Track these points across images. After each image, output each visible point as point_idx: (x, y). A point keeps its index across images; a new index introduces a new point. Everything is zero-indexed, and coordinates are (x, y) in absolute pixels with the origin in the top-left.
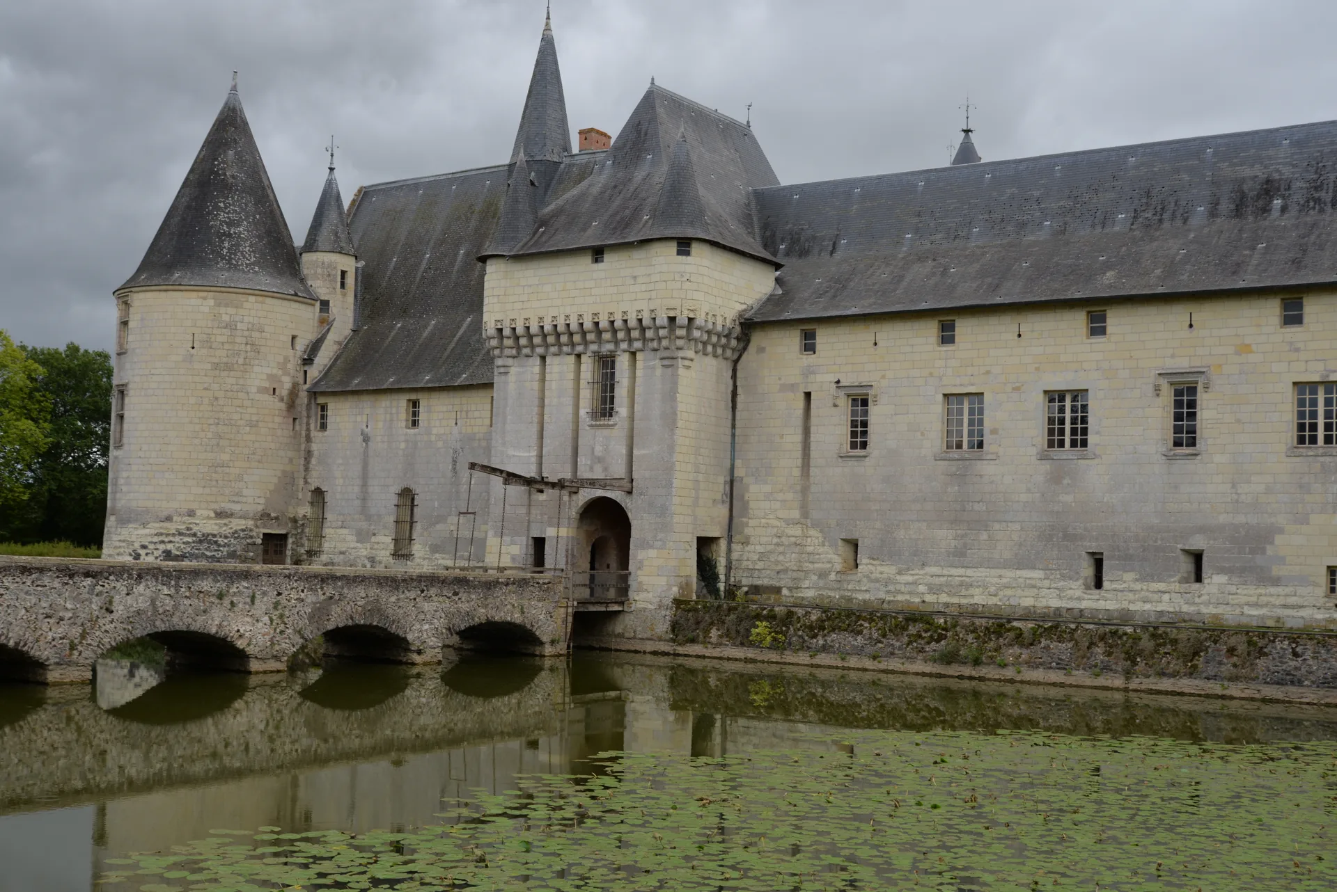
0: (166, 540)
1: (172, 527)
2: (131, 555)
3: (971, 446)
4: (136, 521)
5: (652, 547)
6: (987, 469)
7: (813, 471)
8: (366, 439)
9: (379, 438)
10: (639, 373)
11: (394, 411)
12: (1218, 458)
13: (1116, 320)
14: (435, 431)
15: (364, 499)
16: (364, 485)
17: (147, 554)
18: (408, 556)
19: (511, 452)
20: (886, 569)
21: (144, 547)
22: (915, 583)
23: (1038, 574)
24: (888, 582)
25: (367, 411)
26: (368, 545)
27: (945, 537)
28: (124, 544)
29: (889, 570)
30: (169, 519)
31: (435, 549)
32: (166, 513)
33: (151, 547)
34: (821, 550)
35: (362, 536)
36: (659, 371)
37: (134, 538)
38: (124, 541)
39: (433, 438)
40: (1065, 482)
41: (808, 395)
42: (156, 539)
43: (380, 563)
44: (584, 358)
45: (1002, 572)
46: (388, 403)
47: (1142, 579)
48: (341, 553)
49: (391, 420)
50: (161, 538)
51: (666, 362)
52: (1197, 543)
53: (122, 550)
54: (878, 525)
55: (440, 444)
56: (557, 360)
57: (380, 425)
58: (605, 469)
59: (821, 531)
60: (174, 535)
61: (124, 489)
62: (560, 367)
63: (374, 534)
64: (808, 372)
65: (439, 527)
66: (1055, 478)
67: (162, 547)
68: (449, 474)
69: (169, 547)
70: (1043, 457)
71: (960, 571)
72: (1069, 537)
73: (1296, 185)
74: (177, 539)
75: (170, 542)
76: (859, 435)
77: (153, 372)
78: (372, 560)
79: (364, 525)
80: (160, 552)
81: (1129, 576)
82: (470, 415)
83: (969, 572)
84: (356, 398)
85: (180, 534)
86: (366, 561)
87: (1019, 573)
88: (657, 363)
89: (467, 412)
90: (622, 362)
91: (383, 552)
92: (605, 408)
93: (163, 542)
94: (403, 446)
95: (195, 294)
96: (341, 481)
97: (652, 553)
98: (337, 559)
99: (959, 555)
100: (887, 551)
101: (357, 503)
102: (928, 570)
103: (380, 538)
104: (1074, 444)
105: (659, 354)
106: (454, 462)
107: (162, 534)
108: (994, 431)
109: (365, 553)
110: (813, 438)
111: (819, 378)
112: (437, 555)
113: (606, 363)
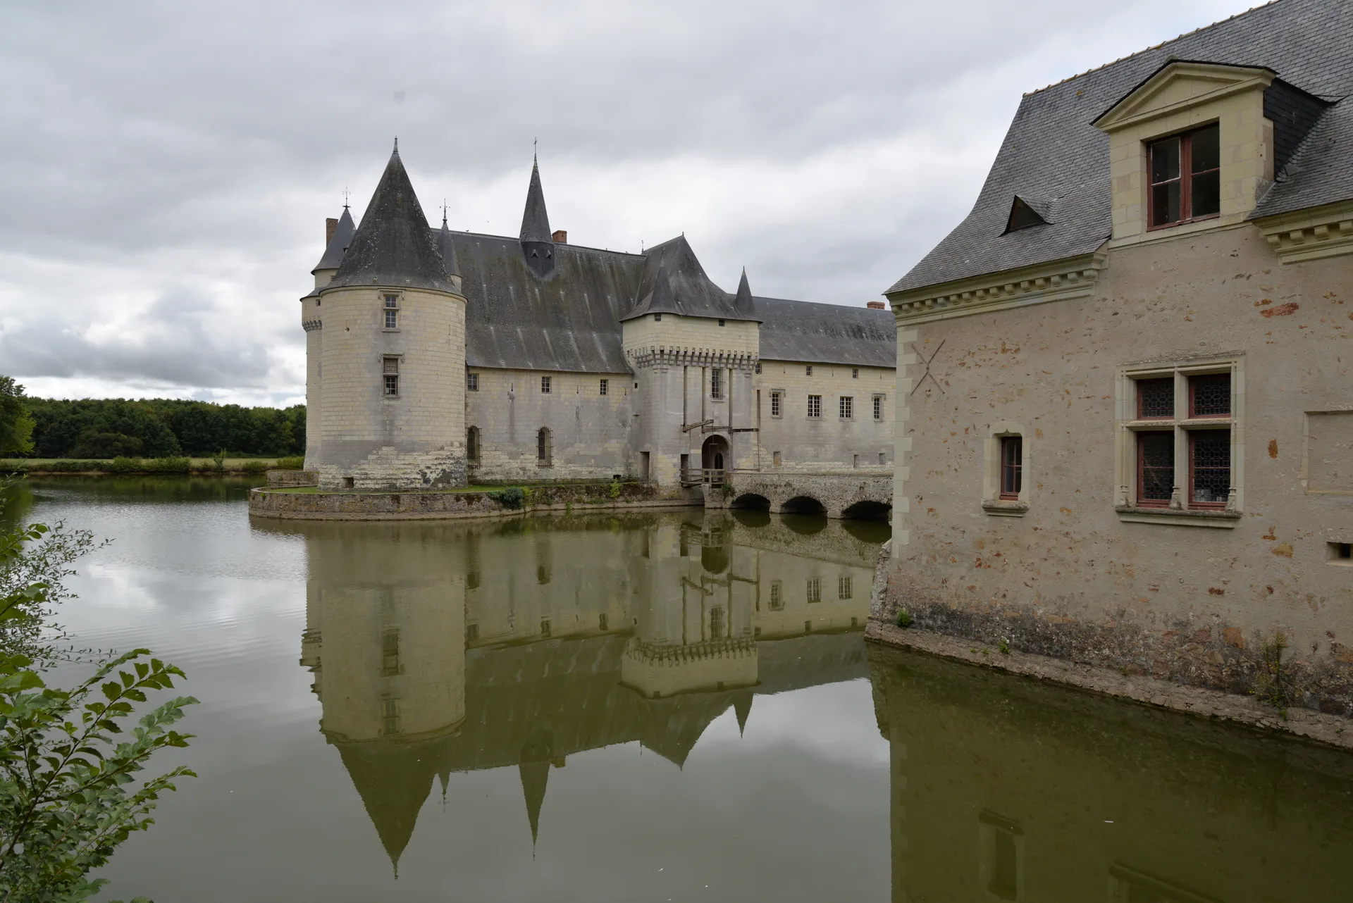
0: (442, 462)
1: (444, 453)
2: (418, 473)
3: (815, 414)
4: (420, 450)
5: (743, 457)
6: (824, 424)
7: (761, 423)
8: (512, 398)
9: (522, 398)
10: (734, 379)
11: (533, 382)
12: (888, 423)
13: (861, 373)
14: (563, 395)
15: (512, 434)
16: (512, 424)
17: (431, 472)
18: (550, 465)
19: (670, 412)
20: (792, 463)
21: (428, 468)
22: (803, 468)
23: (841, 463)
24: (793, 468)
25: (513, 381)
26: (519, 461)
27: (810, 450)
28: (409, 466)
29: (793, 464)
30: (442, 448)
31: (568, 461)
32: (440, 445)
33: (433, 467)
34: (766, 456)
35: (512, 456)
36: (743, 379)
37: (419, 462)
38: (410, 464)
39: (562, 400)
40: (847, 429)
41: (758, 391)
42: (436, 462)
43: (530, 470)
44: (707, 369)
45: (830, 463)
46: (528, 378)
47: (871, 463)
48: (498, 466)
49: (531, 388)
50: (439, 461)
51: (748, 376)
52: (883, 451)
53: (409, 471)
54: (787, 446)
55: (567, 403)
56: (693, 369)
57: (523, 390)
58: (720, 422)
59: (766, 448)
60: (445, 459)
61: (404, 428)
62: (694, 373)
63: (523, 454)
64: (759, 381)
65: (568, 449)
66: (844, 428)
67: (440, 467)
68: (575, 420)
69: (444, 467)
70: (841, 421)
71: (817, 463)
72: (850, 450)
73: (867, 329)
74: (447, 462)
75: (444, 463)
76: (776, 410)
77: (427, 348)
78: (524, 469)
79: (514, 449)
80: (440, 470)
81: (866, 463)
82: (587, 388)
83: (820, 463)
84: (503, 373)
85: (449, 458)
86: (519, 470)
87: (836, 463)
88: (742, 375)
89: (585, 386)
90: (726, 373)
91: (531, 465)
92: (716, 393)
93: (440, 464)
94: (540, 403)
95: (450, 299)
96: (493, 422)
97: (744, 460)
98: (495, 470)
99: (816, 457)
100: (791, 456)
101: (507, 435)
102: (806, 463)
103: (527, 456)
104: (847, 416)
105: (744, 372)
106: (577, 413)
107: (439, 459)
108: (825, 410)
109: (517, 466)
110: (762, 409)
111: (764, 385)
112: (570, 465)
113: (716, 373)
